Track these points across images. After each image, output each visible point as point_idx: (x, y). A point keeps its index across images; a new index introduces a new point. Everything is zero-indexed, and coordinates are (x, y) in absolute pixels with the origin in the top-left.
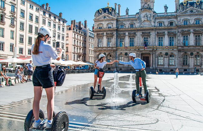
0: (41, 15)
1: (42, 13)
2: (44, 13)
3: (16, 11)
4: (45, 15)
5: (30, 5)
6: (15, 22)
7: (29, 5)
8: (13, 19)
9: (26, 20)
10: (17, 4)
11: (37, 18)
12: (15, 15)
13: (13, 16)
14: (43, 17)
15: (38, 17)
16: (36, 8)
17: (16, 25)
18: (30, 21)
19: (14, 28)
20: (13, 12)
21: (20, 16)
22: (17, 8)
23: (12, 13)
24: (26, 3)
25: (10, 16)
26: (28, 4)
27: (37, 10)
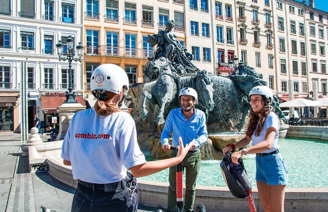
0: (307, 20)
1: (308, 16)
2: (312, 15)
3: (271, 22)
4: (313, 19)
5: (290, 7)
6: (273, 39)
7: (288, 6)
8: (270, 35)
9: (287, 33)
10: (272, 9)
11: (302, 27)
12: (272, 29)
13: (269, 31)
14: (310, 23)
15: (303, 24)
16: (299, 10)
17: (275, 43)
18: (293, 34)
19: (271, 49)
20: (268, 24)
21: (278, 29)
22: (273, 17)
23: (267, 27)
24: (283, 5)
25: (266, 31)
26: (286, 7)
27: (301, 13)
